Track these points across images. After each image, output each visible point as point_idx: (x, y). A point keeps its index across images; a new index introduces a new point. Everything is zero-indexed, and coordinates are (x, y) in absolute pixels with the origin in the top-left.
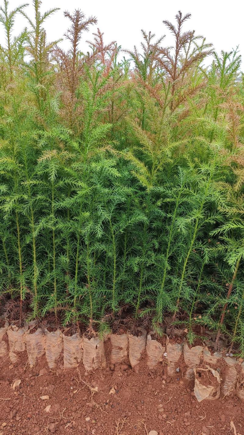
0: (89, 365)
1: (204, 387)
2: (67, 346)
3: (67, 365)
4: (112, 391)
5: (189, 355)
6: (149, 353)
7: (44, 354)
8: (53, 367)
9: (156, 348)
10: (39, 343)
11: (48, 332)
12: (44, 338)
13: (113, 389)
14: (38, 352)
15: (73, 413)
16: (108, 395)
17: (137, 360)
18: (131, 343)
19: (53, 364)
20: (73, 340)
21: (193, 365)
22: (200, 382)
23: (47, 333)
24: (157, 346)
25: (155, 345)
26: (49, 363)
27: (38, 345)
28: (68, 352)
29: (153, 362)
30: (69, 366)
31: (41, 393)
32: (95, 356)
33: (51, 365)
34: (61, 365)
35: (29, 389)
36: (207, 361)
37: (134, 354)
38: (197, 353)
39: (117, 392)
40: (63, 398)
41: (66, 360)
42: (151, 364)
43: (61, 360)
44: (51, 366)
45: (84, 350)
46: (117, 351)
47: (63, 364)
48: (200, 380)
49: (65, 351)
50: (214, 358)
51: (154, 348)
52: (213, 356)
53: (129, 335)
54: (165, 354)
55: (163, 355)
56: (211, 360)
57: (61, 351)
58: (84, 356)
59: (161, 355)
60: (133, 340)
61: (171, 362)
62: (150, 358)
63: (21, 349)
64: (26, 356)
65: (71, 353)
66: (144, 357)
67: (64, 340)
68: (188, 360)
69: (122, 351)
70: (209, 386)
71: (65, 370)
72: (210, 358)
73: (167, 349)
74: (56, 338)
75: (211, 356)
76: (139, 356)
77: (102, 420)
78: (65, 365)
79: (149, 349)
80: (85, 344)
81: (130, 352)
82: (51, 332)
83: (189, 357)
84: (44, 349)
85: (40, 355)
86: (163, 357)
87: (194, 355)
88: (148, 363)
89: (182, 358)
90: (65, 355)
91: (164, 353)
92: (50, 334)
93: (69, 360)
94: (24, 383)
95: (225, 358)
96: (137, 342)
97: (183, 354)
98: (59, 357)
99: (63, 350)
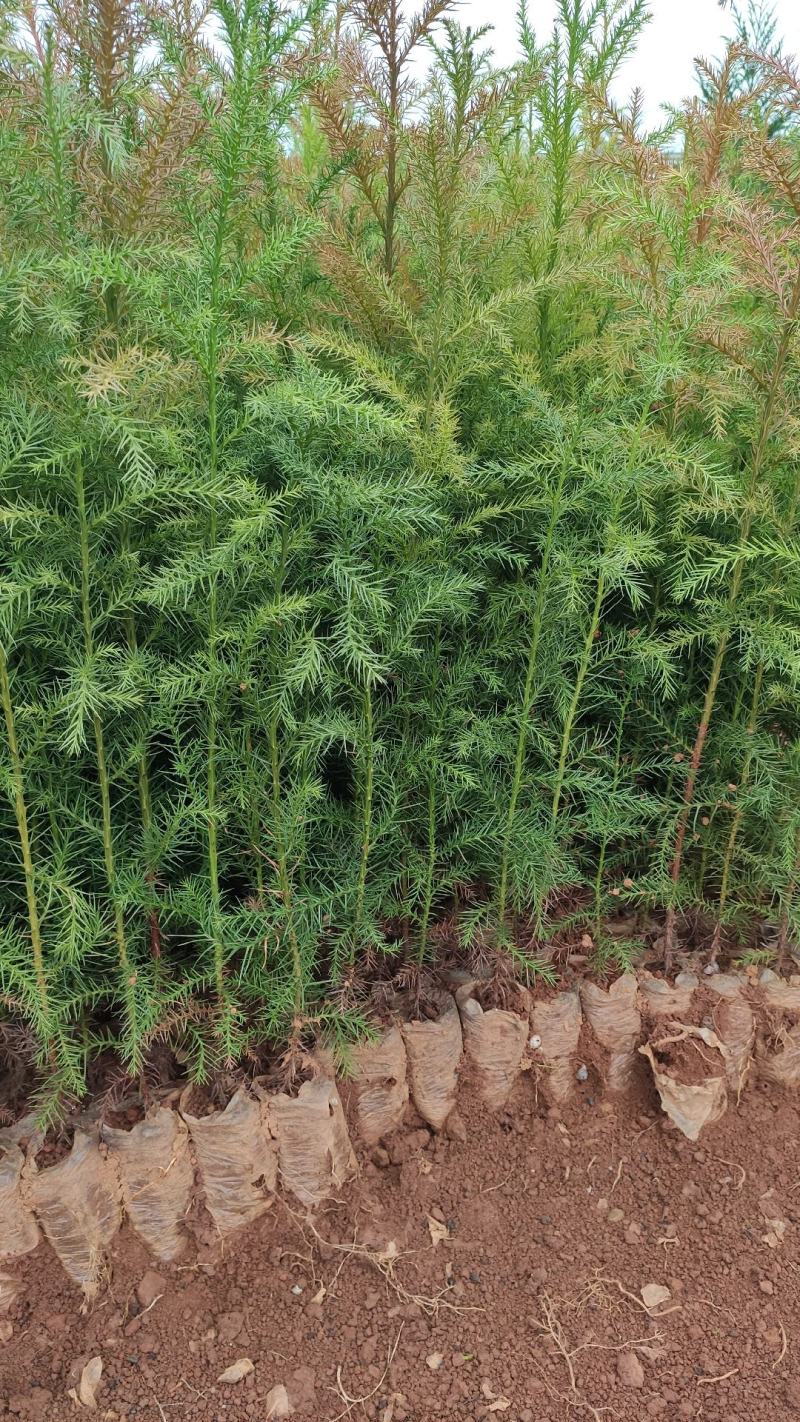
0: (315, 1184)
1: (696, 1089)
2: (214, 1152)
3: (226, 1222)
4: (438, 1232)
5: (606, 1015)
6: (483, 1059)
7: (126, 1221)
8: (173, 1252)
9: (504, 1032)
10: (95, 1189)
11: (120, 1132)
12: (112, 1162)
13: (433, 1224)
14: (103, 1224)
15: (371, 1367)
16: (434, 1251)
17: (448, 1098)
18: (418, 1049)
19: (173, 1243)
20: (235, 1121)
21: (622, 1040)
22: (679, 1081)
23: (115, 1136)
24: (506, 1025)
25: (499, 1023)
26: (157, 1246)
27: (97, 1198)
28: (224, 1172)
29: (500, 1082)
30: (238, 1221)
31: (208, 1362)
32: (331, 1142)
33: (168, 1247)
34: (207, 1233)
35: (149, 1374)
36: (666, 1011)
37: (433, 1082)
38: (628, 998)
39: (450, 1226)
40: (299, 1339)
41: (220, 1204)
42: (498, 1091)
43: (200, 1215)
44: (168, 1253)
45: (283, 1141)
46: (377, 1094)
47: (211, 1224)
48: (675, 1074)
49: (206, 1178)
50: (683, 994)
51: (496, 1036)
52: (678, 987)
53: (407, 1027)
54: (535, 1042)
55: (527, 1047)
56: (675, 1002)
57: (191, 1182)
58: (287, 1160)
59: (521, 1049)
60: (423, 1037)
61: (557, 1058)
62: (488, 1074)
63: (27, 1243)
64: (53, 1260)
65: (237, 1171)
66: (469, 1078)
67: (196, 1137)
68: (607, 1032)
69: (395, 1089)
70: (709, 1081)
71: (226, 1242)
72: (669, 999)
73: (537, 1021)
74: (162, 1143)
75: (673, 992)
76: (450, 1081)
77: (480, 1340)
78: (221, 1227)
79: (478, 1046)
80: (282, 1115)
81: (418, 1081)
82: (135, 1129)
83: (609, 1021)
84: (122, 1203)
85: (111, 1233)
86: (530, 1052)
87: (621, 1008)
88: (486, 1092)
89: (587, 1033)
90: (211, 1187)
91: (529, 1039)
92: (130, 1139)
93: (234, 1198)
94: (114, 1361)
95: (709, 982)
96: (438, 1040)
97: (586, 1019)
98: (193, 1206)
99: (197, 1173)
